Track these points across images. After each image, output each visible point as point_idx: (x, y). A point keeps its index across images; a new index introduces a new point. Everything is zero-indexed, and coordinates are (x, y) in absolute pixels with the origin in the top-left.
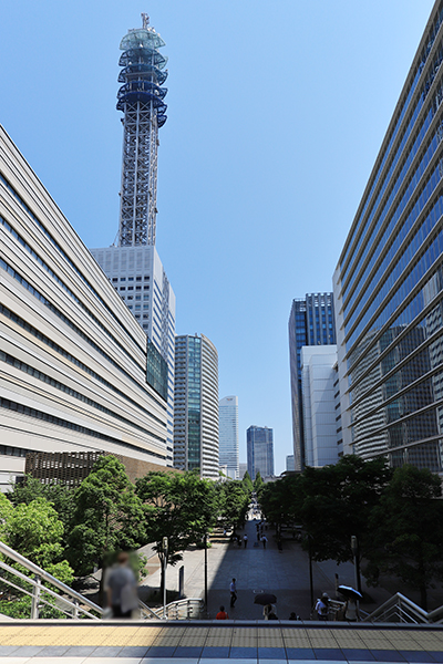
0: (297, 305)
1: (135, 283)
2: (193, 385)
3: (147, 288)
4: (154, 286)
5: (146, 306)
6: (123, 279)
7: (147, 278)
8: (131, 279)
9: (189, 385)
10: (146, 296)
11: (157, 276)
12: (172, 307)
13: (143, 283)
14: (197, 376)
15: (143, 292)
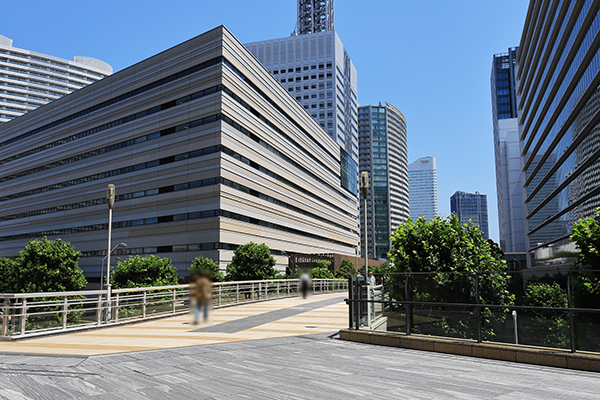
0: (498, 61)
1: (317, 72)
2: (378, 161)
3: (329, 75)
4: (337, 72)
5: (330, 94)
6: (306, 68)
7: (329, 65)
8: (314, 67)
9: (373, 161)
10: (330, 84)
11: (339, 61)
12: (354, 85)
13: (325, 71)
14: (383, 150)
15: (326, 80)
